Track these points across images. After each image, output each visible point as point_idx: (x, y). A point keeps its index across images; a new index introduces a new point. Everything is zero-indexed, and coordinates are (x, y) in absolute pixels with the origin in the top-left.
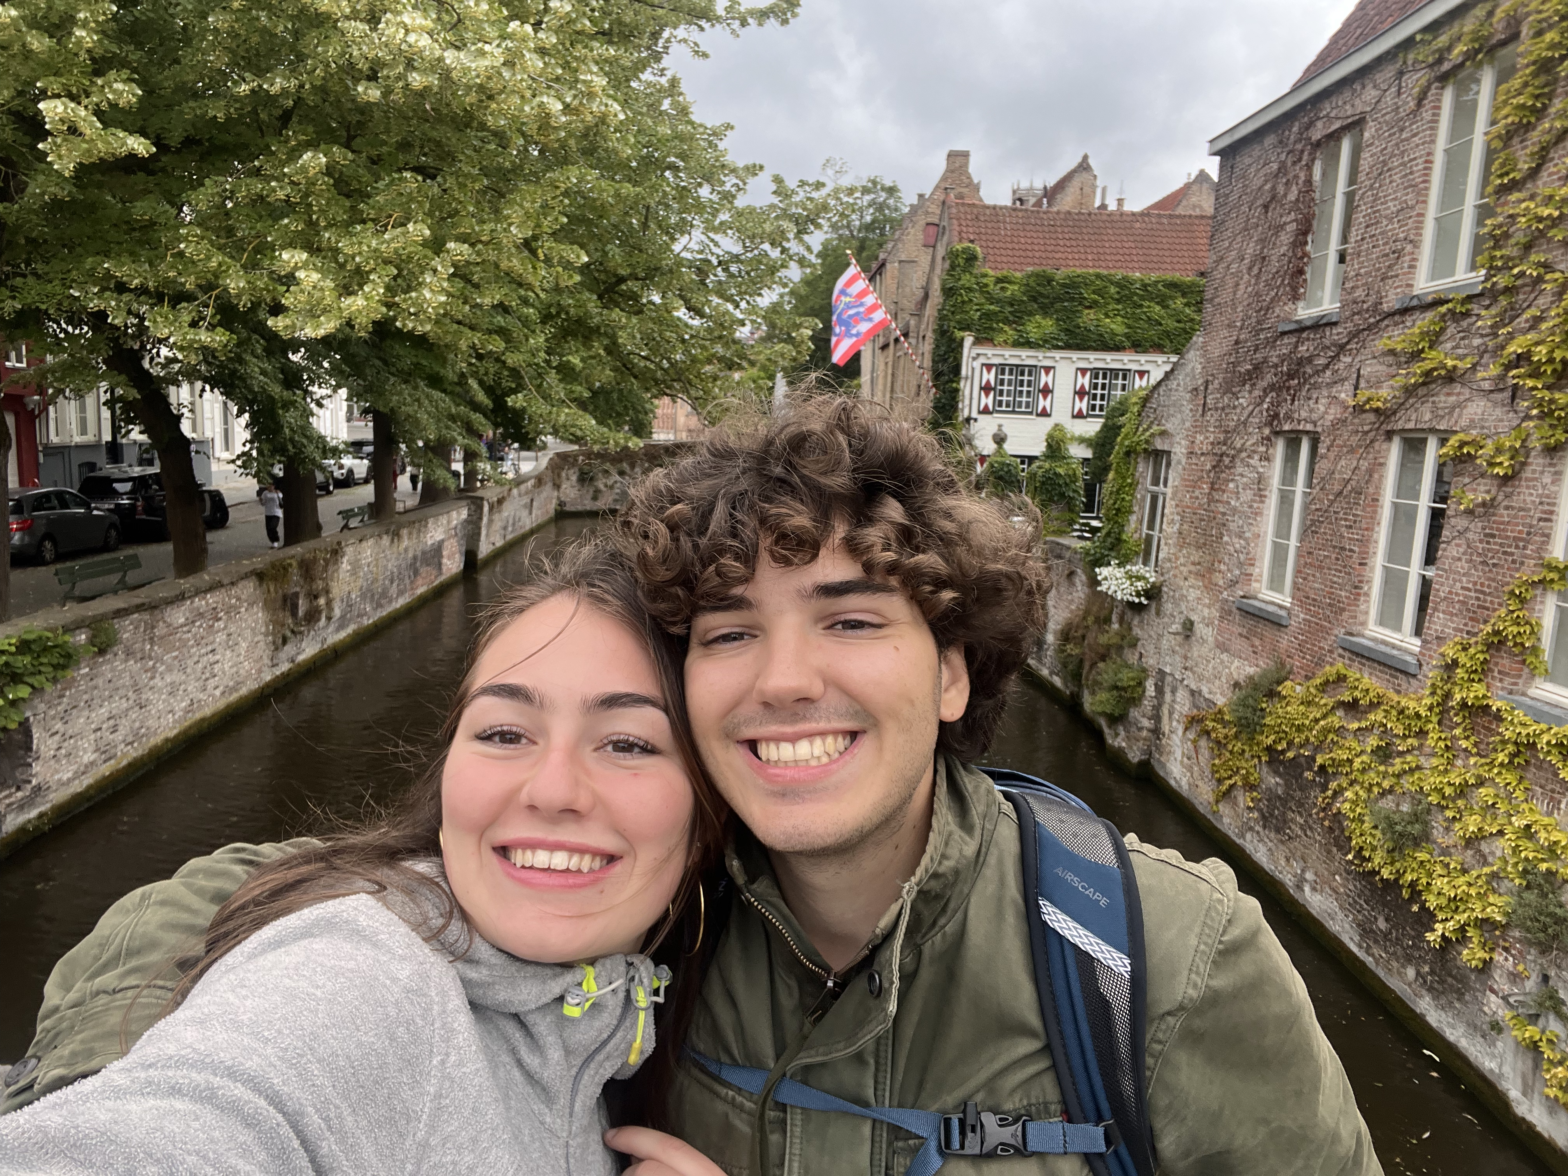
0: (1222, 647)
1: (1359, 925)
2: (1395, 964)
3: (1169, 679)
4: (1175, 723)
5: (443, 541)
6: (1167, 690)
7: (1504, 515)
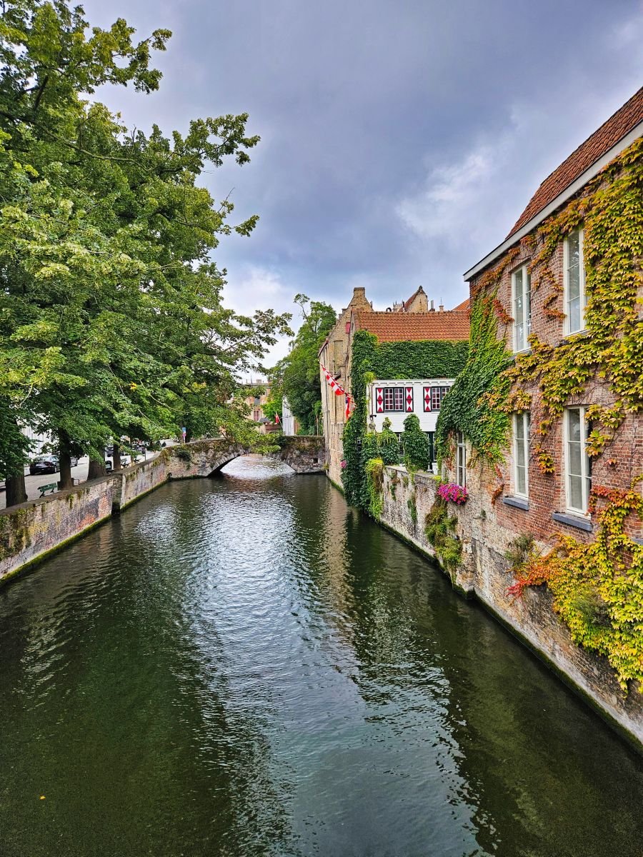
0: (500, 524)
1: (585, 674)
2: (605, 694)
3: (478, 543)
4: (483, 567)
5: (98, 499)
6: (478, 549)
7: (618, 444)
